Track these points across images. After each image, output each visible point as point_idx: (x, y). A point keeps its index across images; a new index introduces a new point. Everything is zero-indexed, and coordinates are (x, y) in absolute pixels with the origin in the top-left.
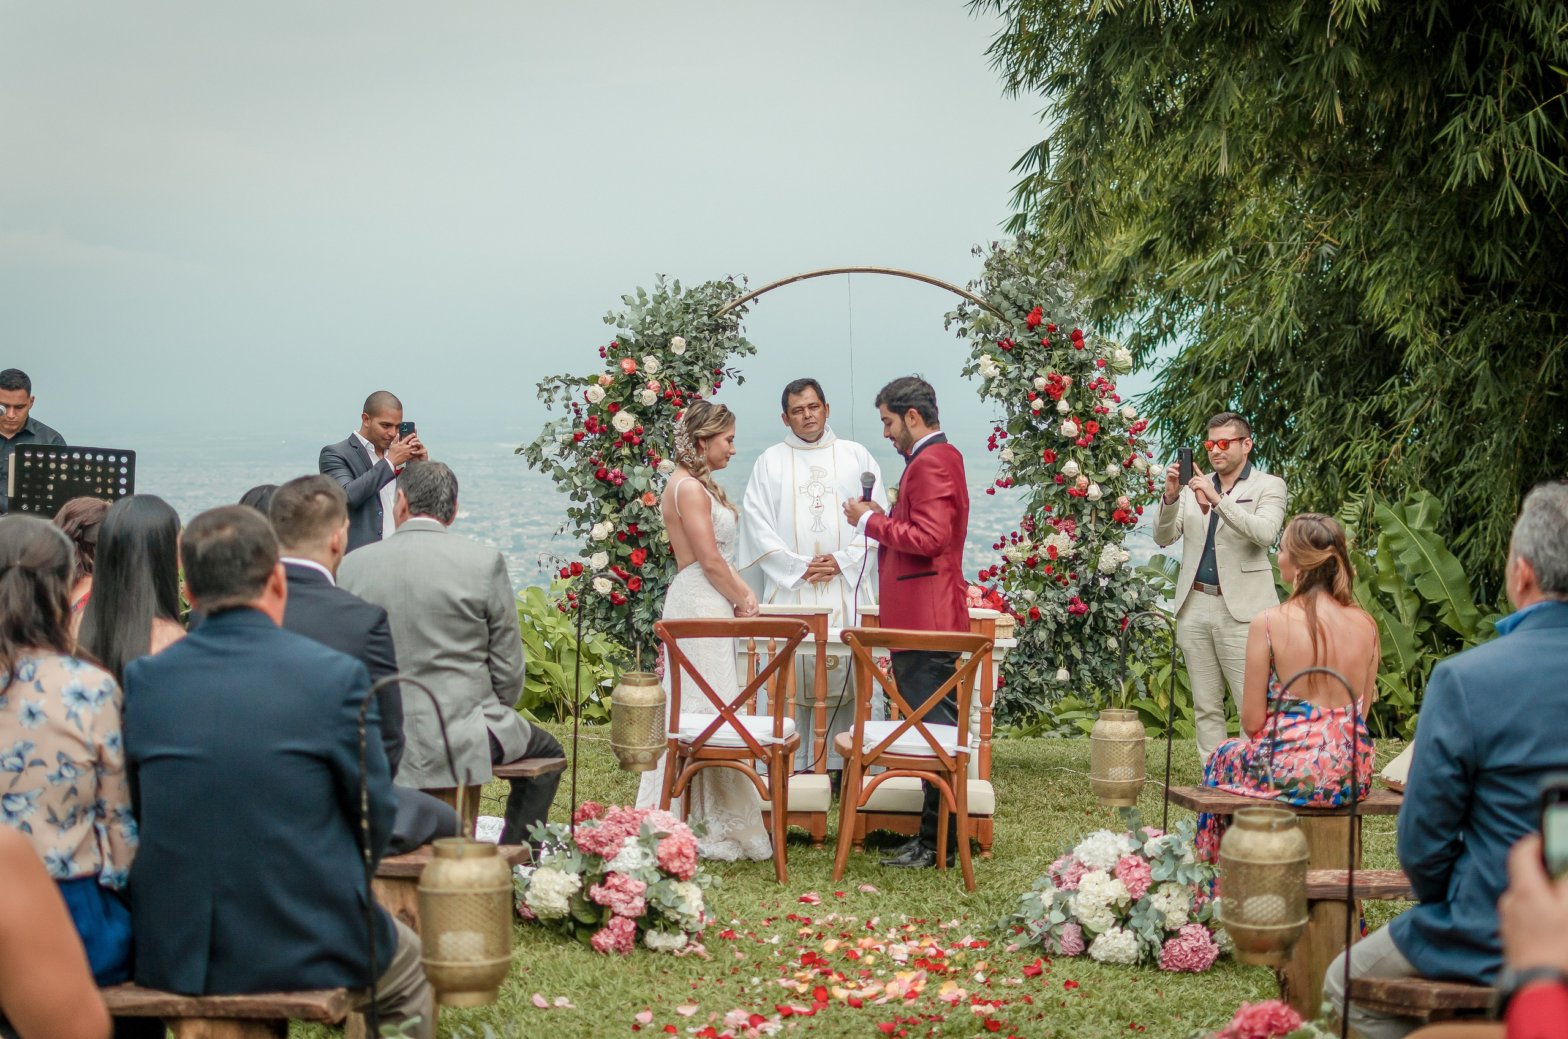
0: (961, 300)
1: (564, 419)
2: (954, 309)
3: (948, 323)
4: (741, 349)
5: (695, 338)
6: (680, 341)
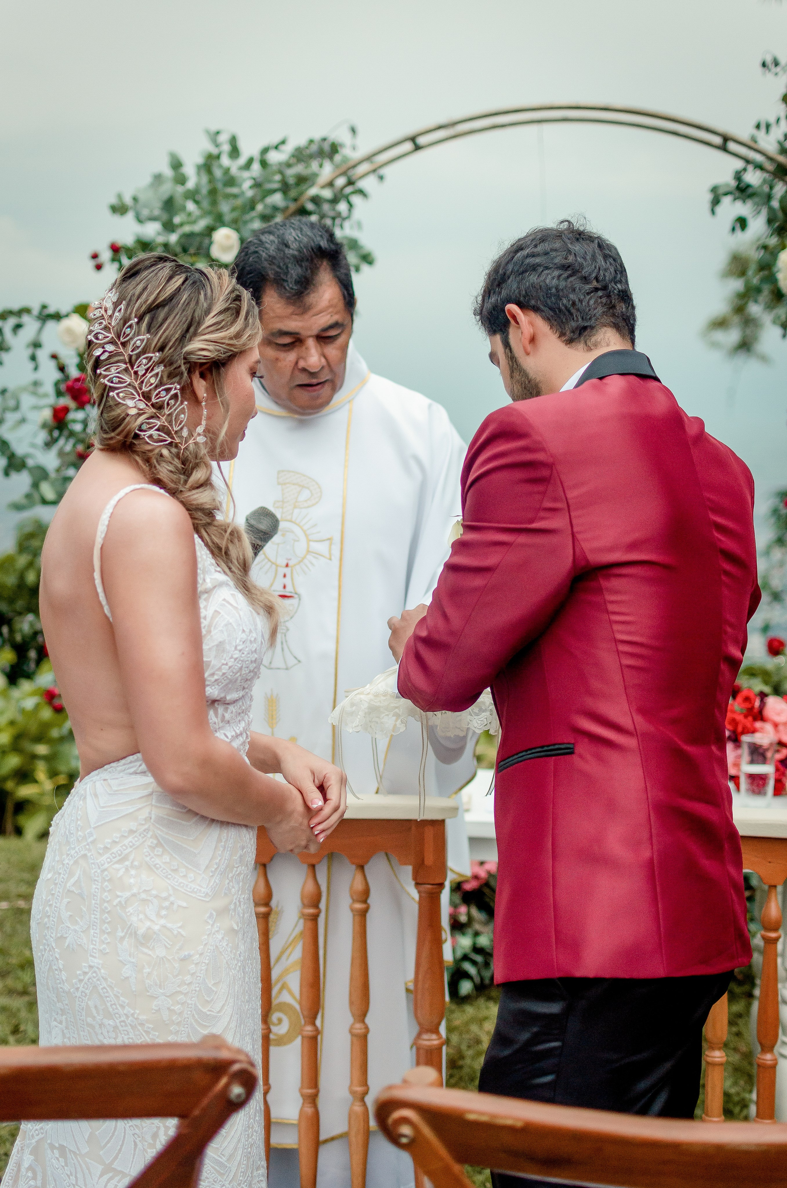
0: (739, 165)
1: (37, 384)
2: (727, 179)
3: (716, 202)
6: (228, 237)
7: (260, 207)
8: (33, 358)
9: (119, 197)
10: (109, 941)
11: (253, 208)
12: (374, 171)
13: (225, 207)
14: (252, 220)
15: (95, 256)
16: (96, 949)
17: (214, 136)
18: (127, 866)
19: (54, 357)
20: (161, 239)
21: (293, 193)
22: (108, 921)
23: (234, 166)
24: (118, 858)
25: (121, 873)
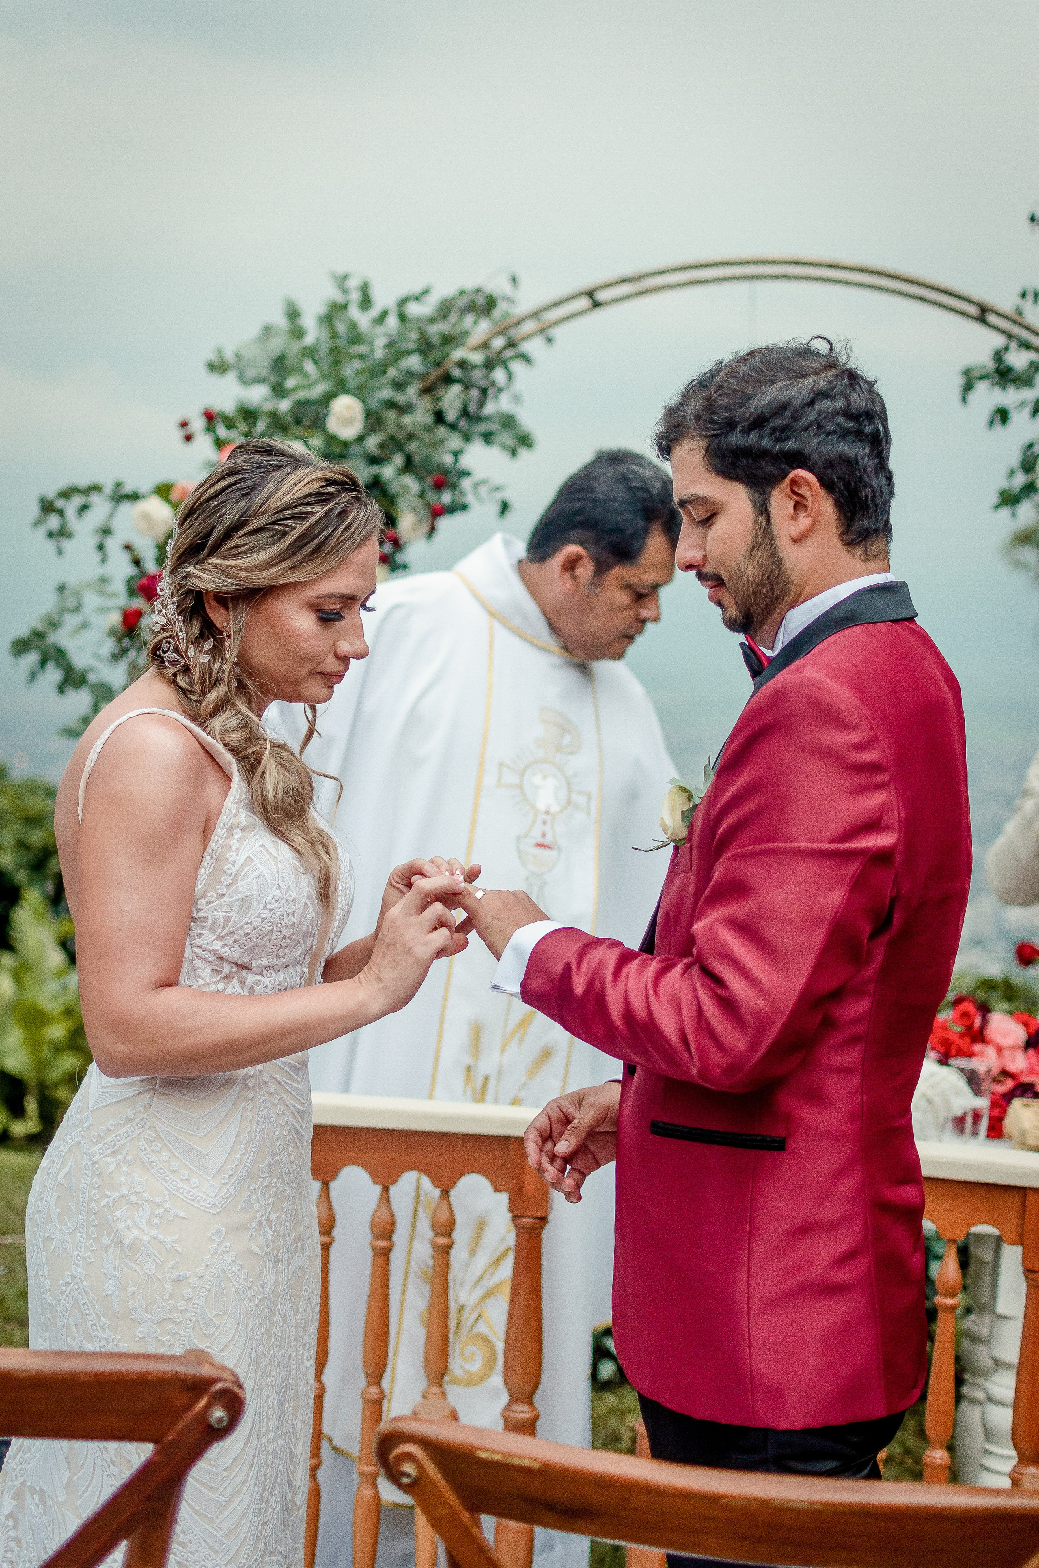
0: (999, 341)
1: (104, 580)
2: (983, 359)
3: (968, 387)
4: (507, 438)
5: (391, 404)
6: (349, 408)
7: (392, 372)
8: (101, 547)
9: (219, 352)
10: (94, 1248)
11: (383, 372)
12: (541, 331)
13: (350, 370)
14: (381, 387)
15: (184, 425)
16: (80, 1256)
17: (341, 281)
18: (119, 1160)
19: (128, 547)
20: (268, 406)
21: (434, 356)
22: (94, 1224)
23: (363, 320)
24: (111, 1150)
25: (112, 1168)
